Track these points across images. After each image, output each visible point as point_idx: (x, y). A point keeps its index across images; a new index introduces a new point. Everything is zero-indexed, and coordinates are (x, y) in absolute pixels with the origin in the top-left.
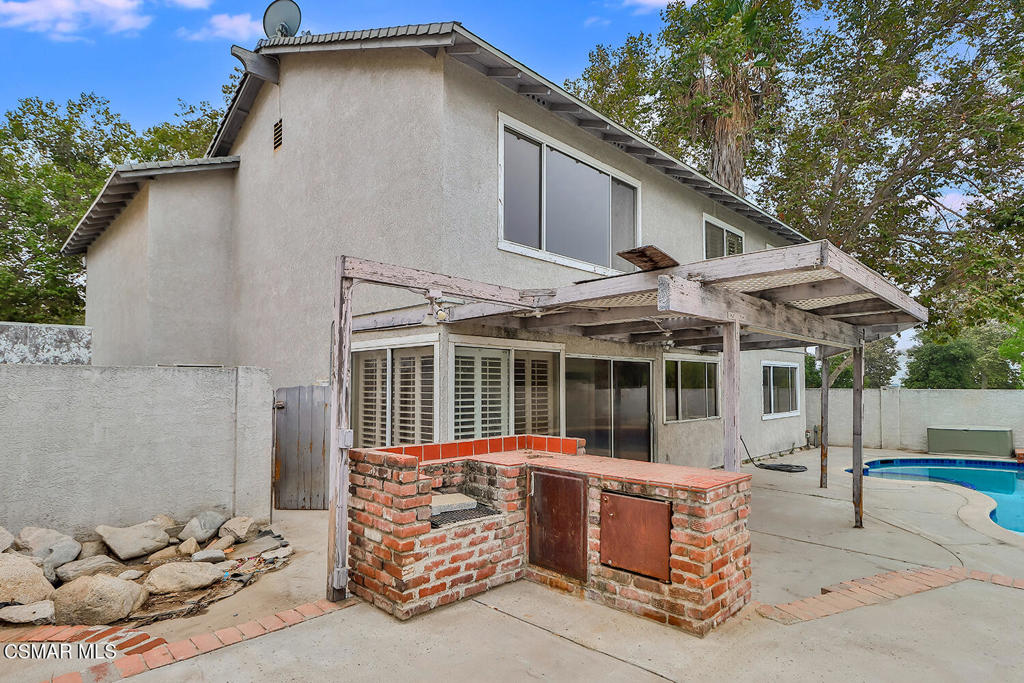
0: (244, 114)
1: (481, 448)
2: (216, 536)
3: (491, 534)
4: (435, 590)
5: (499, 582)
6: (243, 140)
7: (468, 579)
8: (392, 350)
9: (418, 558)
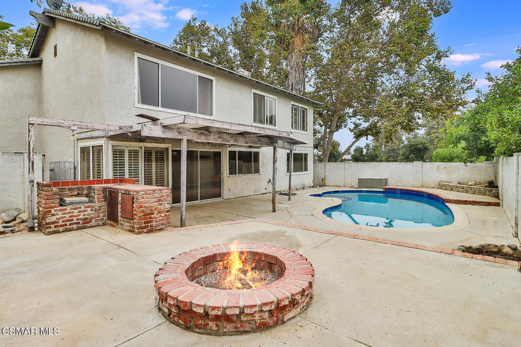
0: (43, 39)
1: (93, 182)
2: (14, 220)
3: (89, 209)
4: (61, 226)
5: (93, 225)
6: (43, 51)
7: (78, 223)
8: (92, 147)
9: (53, 215)
